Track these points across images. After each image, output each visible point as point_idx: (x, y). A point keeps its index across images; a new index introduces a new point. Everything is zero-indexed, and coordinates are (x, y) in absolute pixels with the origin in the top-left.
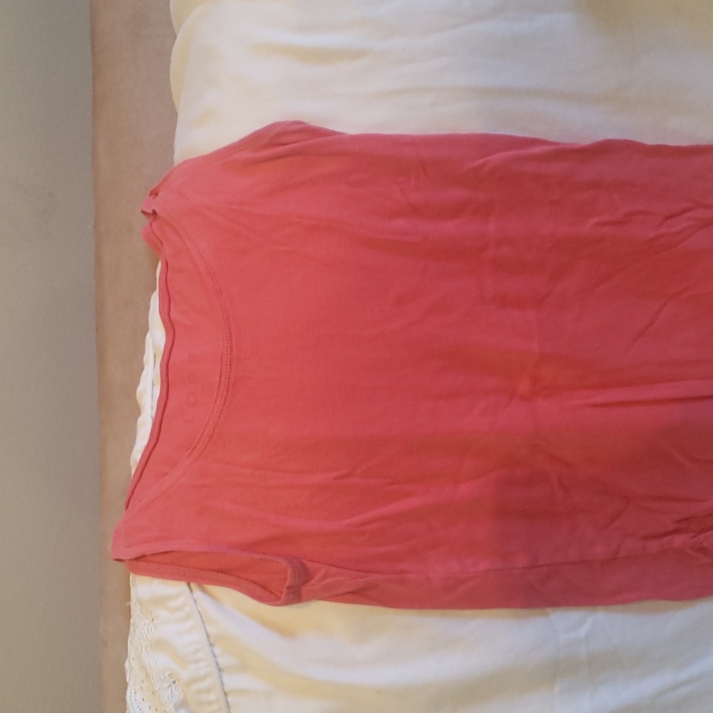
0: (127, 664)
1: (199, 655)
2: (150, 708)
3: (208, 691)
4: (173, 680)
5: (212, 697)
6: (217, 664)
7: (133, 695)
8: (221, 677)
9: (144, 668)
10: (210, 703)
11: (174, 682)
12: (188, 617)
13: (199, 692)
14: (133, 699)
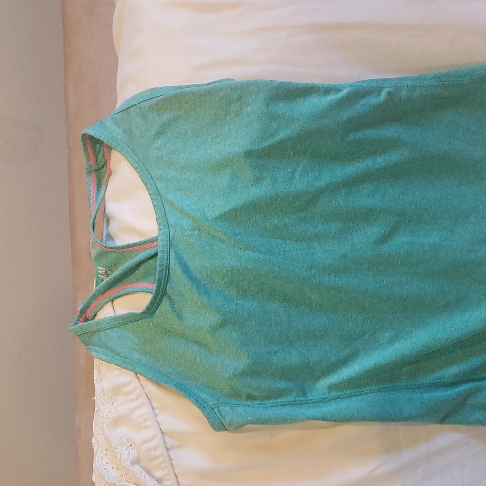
0: (94, 441)
1: (148, 423)
2: (113, 468)
3: (155, 448)
4: (130, 444)
5: (158, 452)
6: (161, 429)
7: (100, 460)
8: (163, 437)
9: (107, 440)
10: (157, 458)
11: (131, 446)
12: (138, 398)
13: (149, 450)
14: (100, 463)
